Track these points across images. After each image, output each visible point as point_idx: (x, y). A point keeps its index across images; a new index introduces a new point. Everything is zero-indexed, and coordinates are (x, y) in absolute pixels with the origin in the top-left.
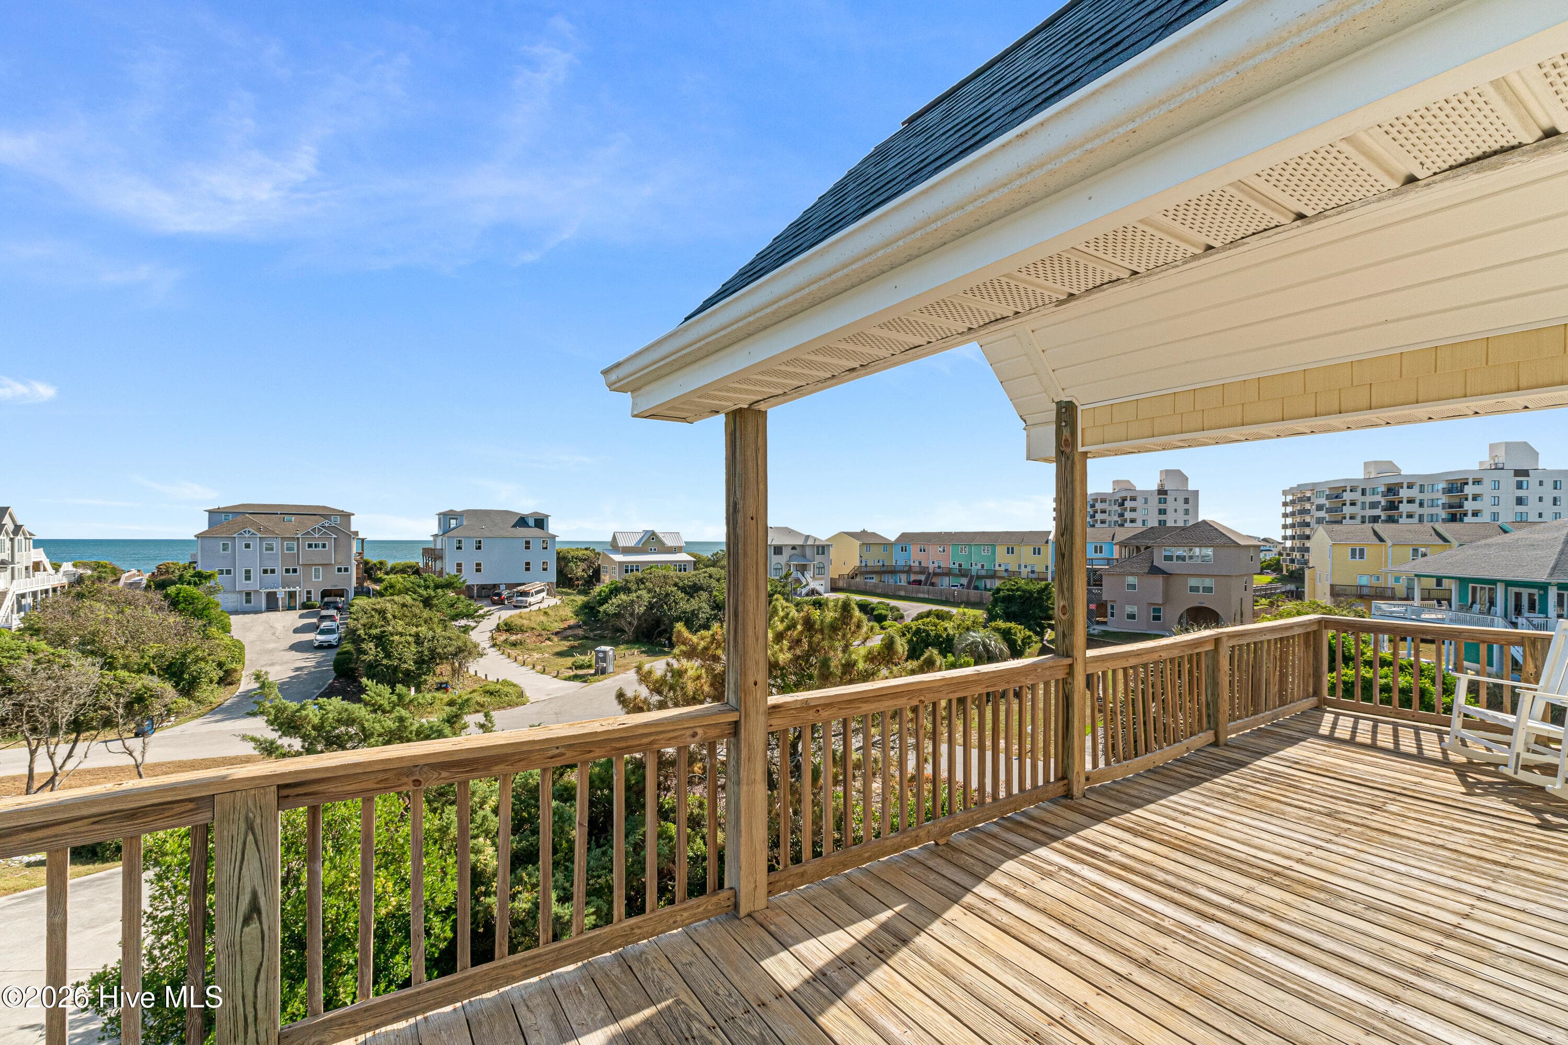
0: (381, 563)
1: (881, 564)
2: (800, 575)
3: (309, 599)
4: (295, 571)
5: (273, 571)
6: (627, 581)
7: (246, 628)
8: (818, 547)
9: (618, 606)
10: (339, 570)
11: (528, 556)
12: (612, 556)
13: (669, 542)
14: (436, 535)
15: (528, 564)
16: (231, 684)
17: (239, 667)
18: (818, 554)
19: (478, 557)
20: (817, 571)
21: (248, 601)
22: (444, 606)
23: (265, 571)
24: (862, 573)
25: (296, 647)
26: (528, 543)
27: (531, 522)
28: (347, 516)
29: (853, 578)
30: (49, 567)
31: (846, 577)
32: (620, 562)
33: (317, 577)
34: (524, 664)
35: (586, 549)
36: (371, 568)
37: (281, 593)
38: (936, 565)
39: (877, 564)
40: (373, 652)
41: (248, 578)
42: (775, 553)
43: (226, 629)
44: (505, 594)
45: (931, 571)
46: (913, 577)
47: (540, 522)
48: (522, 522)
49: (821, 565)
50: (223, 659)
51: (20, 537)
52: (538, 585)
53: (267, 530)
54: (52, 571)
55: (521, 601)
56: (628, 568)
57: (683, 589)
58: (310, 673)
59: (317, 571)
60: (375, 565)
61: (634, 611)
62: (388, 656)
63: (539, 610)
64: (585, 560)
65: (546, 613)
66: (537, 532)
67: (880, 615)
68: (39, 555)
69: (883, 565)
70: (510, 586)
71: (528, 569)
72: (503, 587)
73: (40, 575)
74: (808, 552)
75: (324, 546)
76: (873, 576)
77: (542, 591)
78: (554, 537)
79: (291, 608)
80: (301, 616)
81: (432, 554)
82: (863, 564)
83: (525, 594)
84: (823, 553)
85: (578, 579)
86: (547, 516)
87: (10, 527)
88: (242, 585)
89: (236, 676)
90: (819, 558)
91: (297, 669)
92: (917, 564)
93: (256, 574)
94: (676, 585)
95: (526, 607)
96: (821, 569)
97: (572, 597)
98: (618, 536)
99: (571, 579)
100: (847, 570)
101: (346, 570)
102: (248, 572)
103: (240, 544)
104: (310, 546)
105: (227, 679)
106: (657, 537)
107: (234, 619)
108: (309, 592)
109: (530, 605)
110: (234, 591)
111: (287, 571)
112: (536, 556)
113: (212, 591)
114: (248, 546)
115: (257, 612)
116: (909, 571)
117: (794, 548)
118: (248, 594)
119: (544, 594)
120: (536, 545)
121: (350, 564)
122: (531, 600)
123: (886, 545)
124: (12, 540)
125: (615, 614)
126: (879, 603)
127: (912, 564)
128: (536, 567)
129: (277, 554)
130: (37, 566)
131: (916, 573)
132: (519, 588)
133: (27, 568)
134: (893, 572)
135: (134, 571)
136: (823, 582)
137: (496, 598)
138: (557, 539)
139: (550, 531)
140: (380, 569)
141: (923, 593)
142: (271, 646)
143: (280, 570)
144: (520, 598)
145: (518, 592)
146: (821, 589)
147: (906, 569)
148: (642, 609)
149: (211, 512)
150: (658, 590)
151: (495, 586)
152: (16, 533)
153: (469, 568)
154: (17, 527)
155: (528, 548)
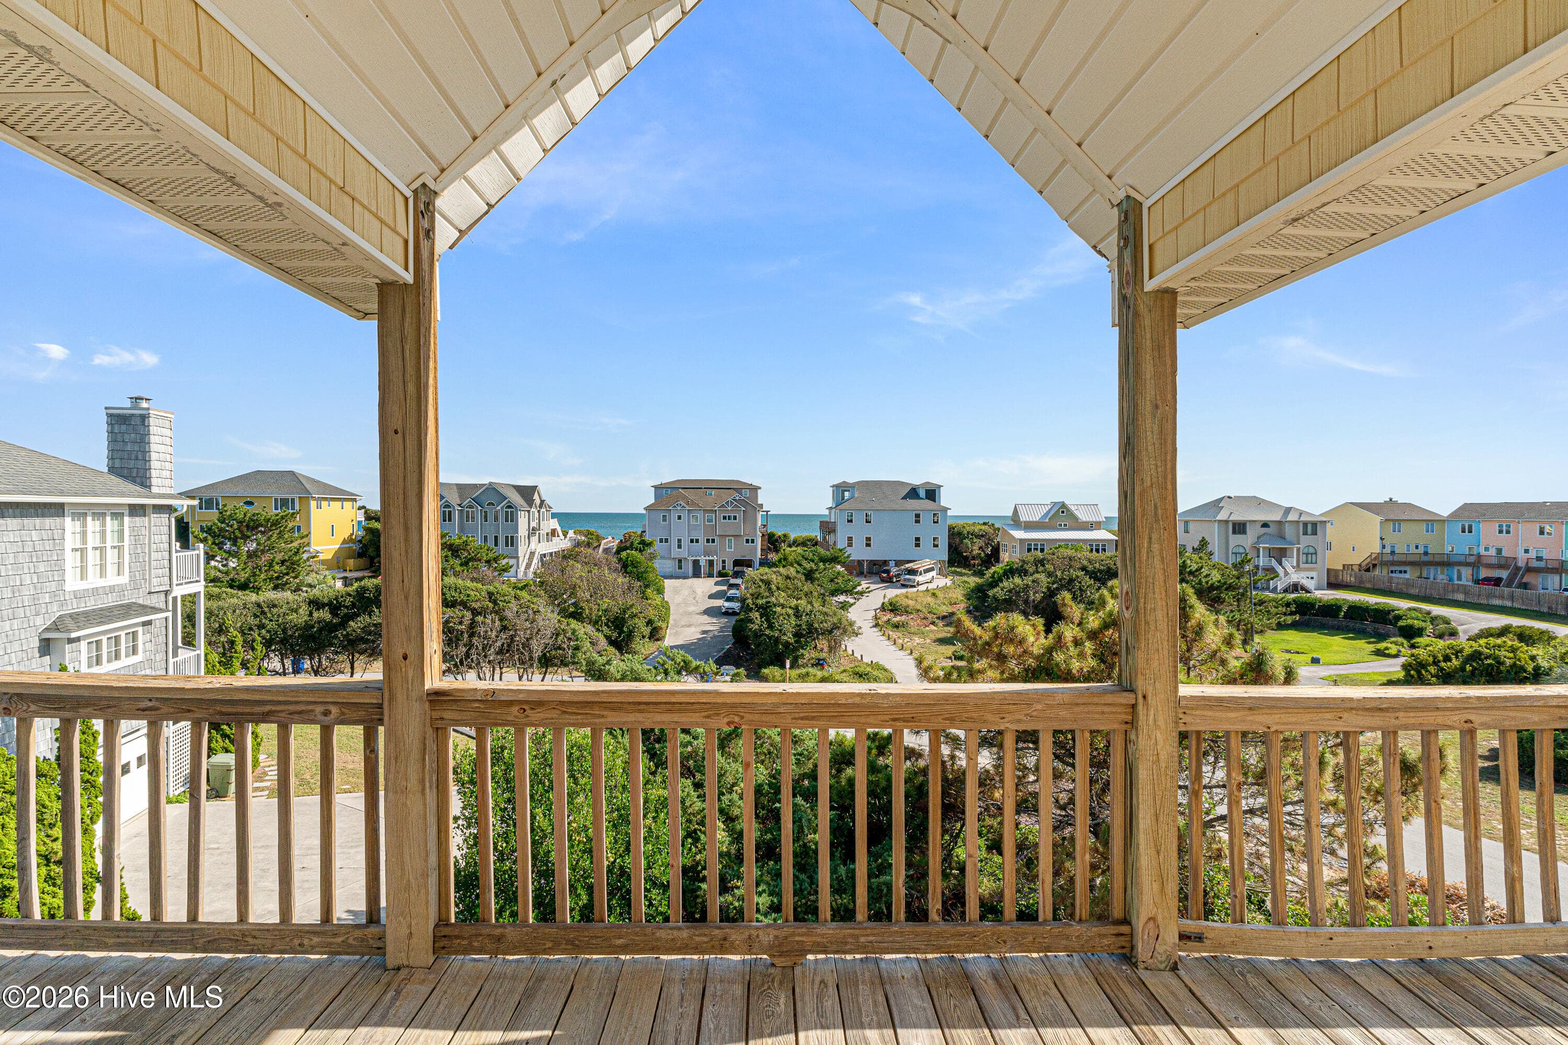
0: (785, 536)
1: (1421, 550)
2: (1274, 563)
3: (724, 567)
4: (713, 541)
5: (697, 541)
6: (1024, 561)
7: (676, 591)
8: (1305, 524)
9: (1010, 591)
10: (747, 541)
11: (918, 531)
12: (1012, 532)
13: (1083, 516)
14: (830, 508)
15: (917, 539)
16: (658, 640)
17: (664, 625)
18: (1305, 533)
19: (868, 530)
20: (1303, 558)
21: (680, 567)
22: (825, 580)
23: (692, 541)
24: (1384, 564)
25: (709, 612)
26: (918, 516)
27: (922, 493)
28: (755, 489)
29: (1368, 570)
30: (560, 534)
31: (1356, 568)
32: (1021, 540)
33: (730, 547)
34: (902, 648)
35: (985, 524)
36: (777, 540)
37: (703, 561)
38: (1533, 554)
39: (1413, 550)
40: (758, 622)
41: (679, 547)
42: (1234, 532)
43: (660, 591)
44: (894, 571)
45: (1521, 564)
46: (1484, 573)
47: (932, 494)
48: (913, 493)
49: (1311, 550)
50: (653, 617)
51: (543, 510)
52: (927, 563)
53: (694, 504)
54: (562, 537)
55: (909, 580)
56: (1029, 546)
57: (1093, 575)
58: (714, 637)
59: (730, 541)
60: (779, 537)
61: (1028, 597)
62: (771, 627)
63: (927, 590)
64: (982, 536)
65: (934, 594)
66: (928, 504)
67: (1411, 627)
68: (554, 524)
69: (1426, 553)
70: (898, 563)
71: (917, 545)
72: (892, 564)
73: (555, 539)
74: (1289, 531)
75: (735, 518)
76: (1407, 568)
77: (932, 569)
78: (945, 510)
79: (710, 575)
80: (717, 584)
81: (828, 527)
82: (1388, 550)
83: (913, 572)
84: (1315, 533)
85: (974, 558)
86: (940, 487)
87: (538, 502)
88: (676, 553)
89: (662, 633)
90: (1306, 541)
91: (707, 632)
92: (1493, 552)
93: (685, 542)
94: (1083, 569)
95: (914, 586)
96: (1310, 557)
97: (965, 578)
98: (1020, 509)
99: (967, 557)
100: (1357, 558)
101: (753, 541)
102: (679, 541)
103: (674, 516)
104: (725, 518)
105: (655, 635)
106: (1069, 510)
107: (667, 583)
108: (724, 562)
109: (918, 584)
110: (670, 558)
111: (708, 541)
112: (927, 530)
113: (652, 557)
114: (679, 518)
115: (685, 577)
116: (1477, 562)
117: (1265, 525)
118: (680, 561)
119: (933, 573)
120: (926, 519)
121: (756, 535)
122: (919, 579)
123: (1432, 522)
124: (539, 511)
125: (1005, 599)
126: (1410, 609)
127: (1483, 552)
128: (926, 543)
129: (700, 525)
130: (554, 532)
131: (1490, 566)
132: (907, 566)
133: (547, 534)
134: (1446, 563)
135: (610, 538)
136: (1314, 574)
137: (885, 575)
138: (949, 513)
139: (942, 504)
140: (784, 541)
141: (1502, 597)
142: (692, 609)
143: (702, 540)
144: (907, 577)
145: (906, 569)
146: (1310, 584)
147: (1472, 559)
148: (1039, 597)
149: (656, 487)
150: (1059, 574)
151: (885, 563)
152: (541, 506)
153: (859, 543)
154: (542, 502)
155: (917, 521)
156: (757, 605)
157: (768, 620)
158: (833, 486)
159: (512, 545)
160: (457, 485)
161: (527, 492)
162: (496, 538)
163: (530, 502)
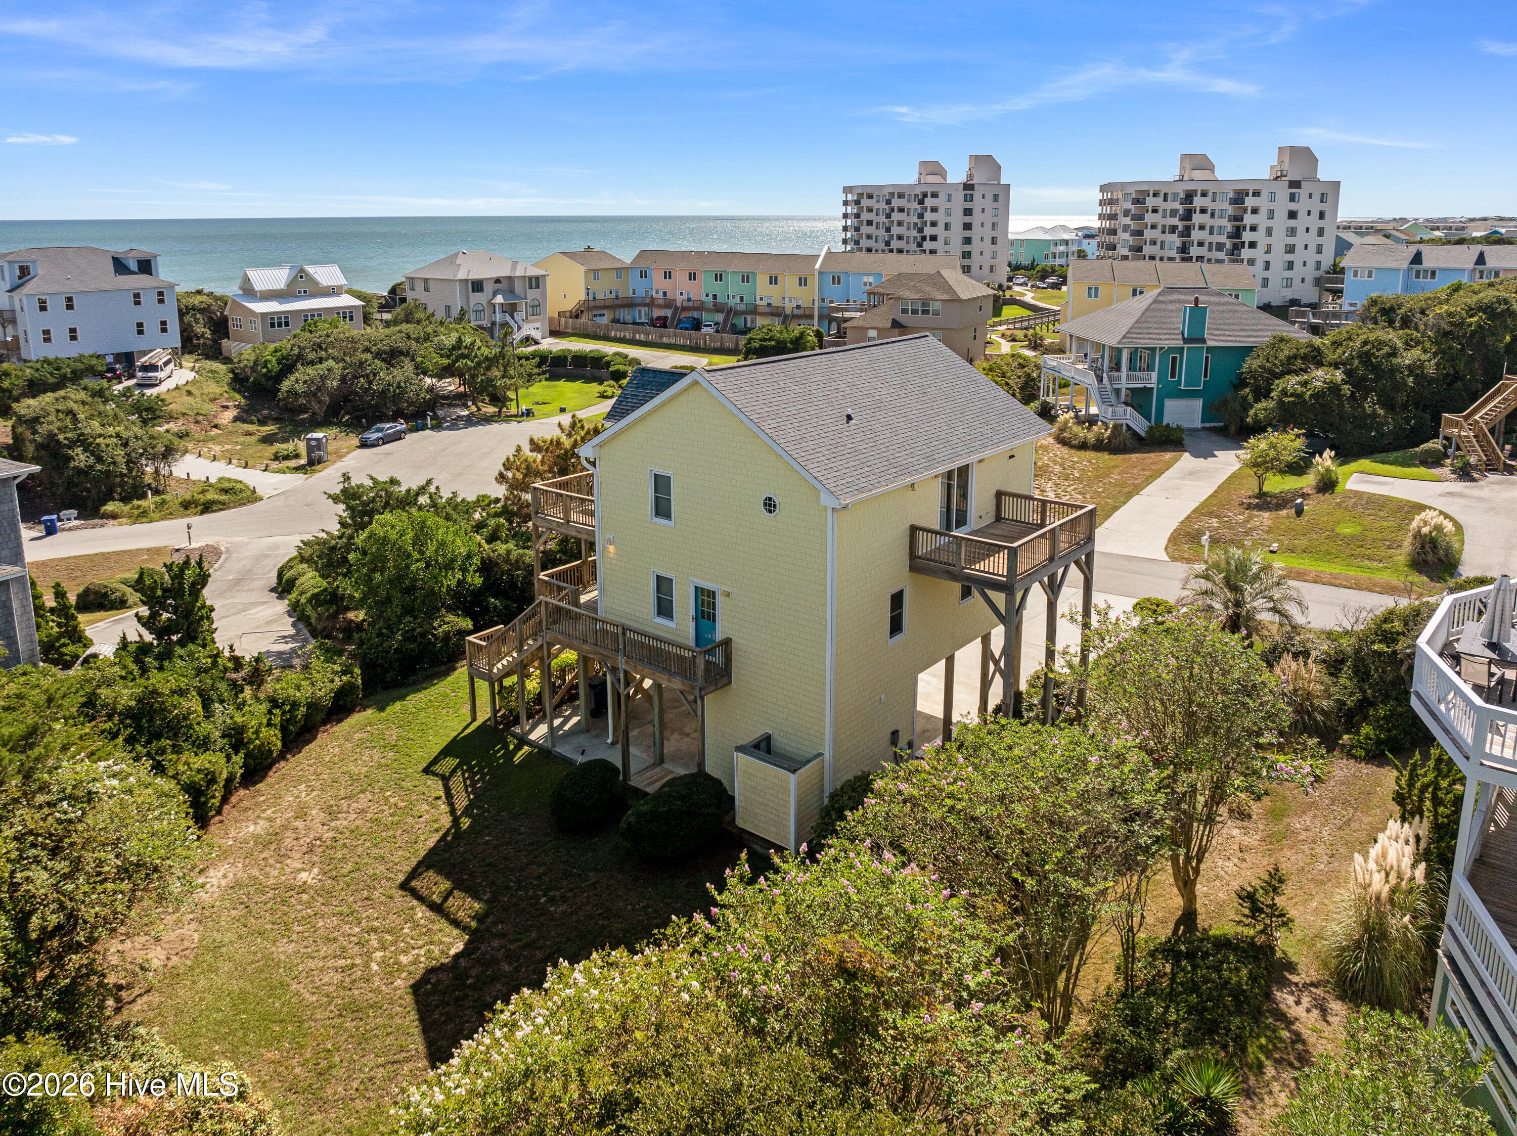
1: (613, 295)
2: (508, 318)
8: (530, 278)
9: (306, 382)
11: (139, 314)
12: (247, 304)
13: (326, 282)
15: (140, 325)
18: (531, 288)
19: (71, 319)
20: (530, 310)
24: (589, 309)
26: (137, 296)
27: (132, 265)
29: (577, 317)
31: (568, 314)
32: (262, 314)
38: (685, 297)
39: (609, 296)
42: (473, 291)
45: (679, 304)
46: (657, 313)
47: (146, 265)
49: (536, 303)
52: (161, 354)
55: (150, 378)
56: (277, 322)
57: (378, 355)
61: (326, 387)
62: (99, 460)
63: (176, 387)
65: (189, 393)
66: (145, 279)
67: (618, 371)
69: (617, 297)
71: (140, 332)
74: (518, 287)
76: (605, 312)
77: (169, 361)
78: (170, 284)
82: (591, 298)
83: (148, 367)
84: (538, 287)
86: (155, 257)
90: (532, 294)
92: (661, 295)
95: (156, 385)
96: (536, 309)
97: (209, 367)
99: (196, 339)
100: (569, 305)
106: (306, 274)
109: (161, 382)
112: (151, 313)
116: (651, 303)
117: (498, 281)
119: (173, 366)
120: (148, 298)
122: (159, 374)
123: (621, 271)
125: (304, 392)
126: (616, 354)
127: (655, 295)
128: (152, 328)
131: (660, 306)
132: (143, 360)
134: (630, 304)
136: (538, 325)
138: (176, 288)
139: (164, 278)
141: (669, 336)
144: (146, 374)
145: (142, 366)
146: (536, 335)
147: (647, 301)
148: (335, 383)
150: (347, 359)
153: (60, 335)
155: (137, 303)
157: (92, 453)
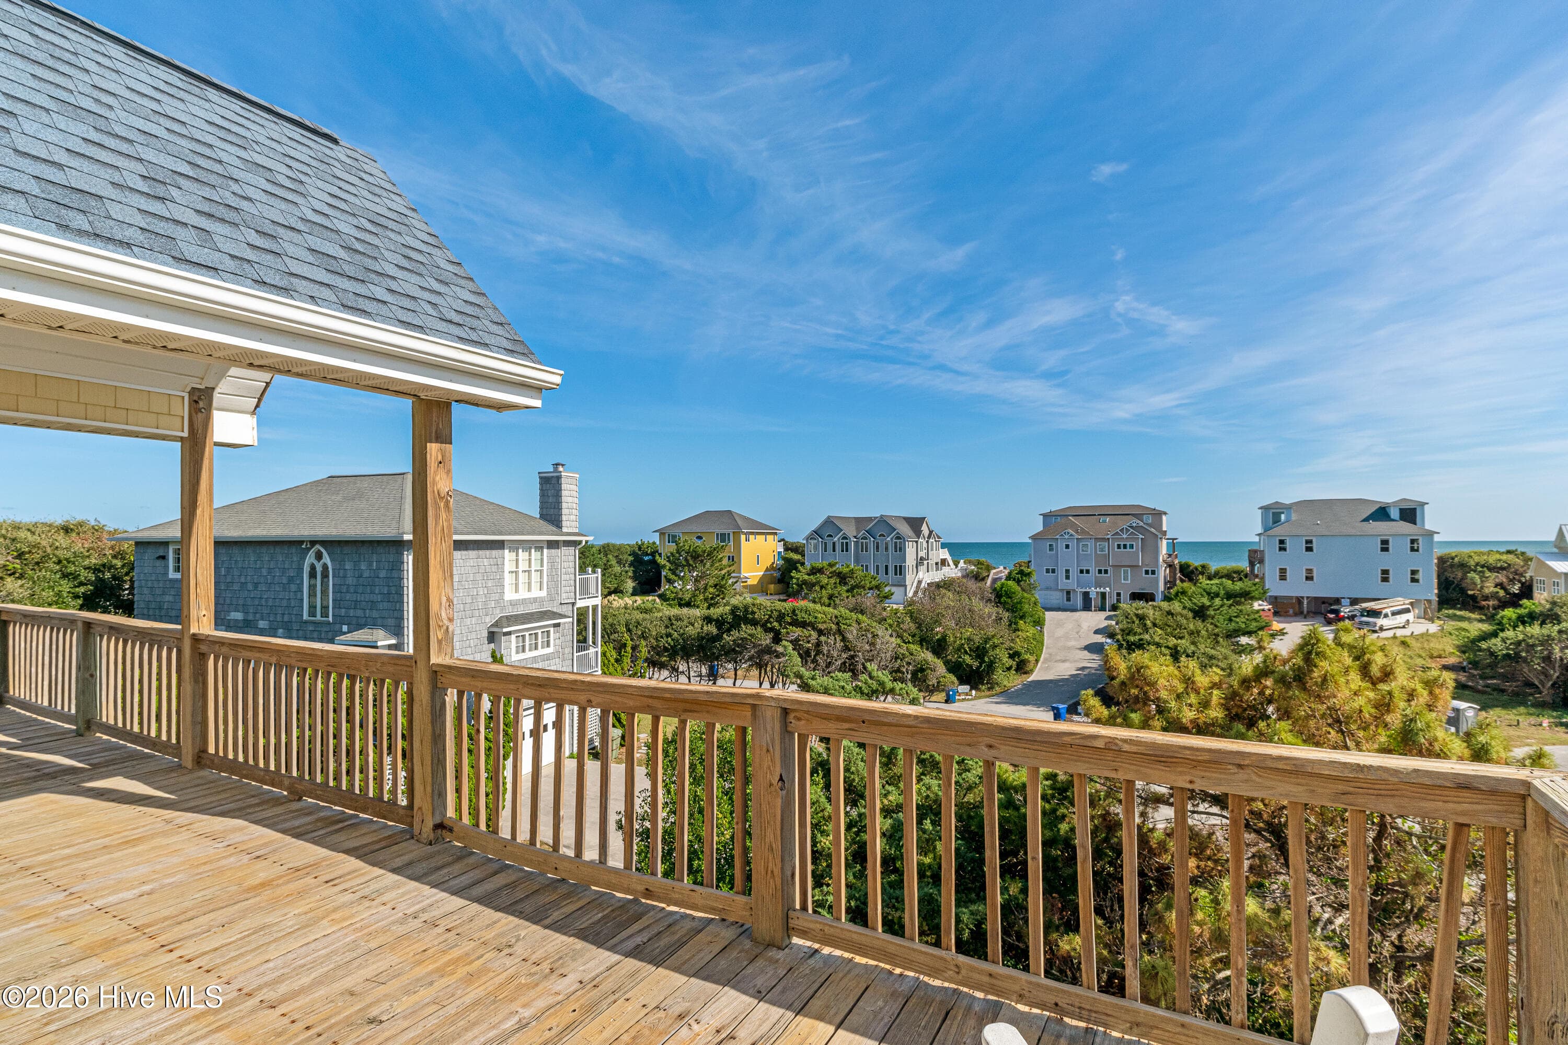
0: (1203, 567)
3: (1118, 601)
4: (1106, 572)
5: (1088, 572)
6: (1554, 603)
7: (1060, 624)
9: (1519, 643)
10: (1147, 572)
11: (1386, 561)
12: (1548, 562)
14: (1259, 535)
15: (1385, 572)
16: (1025, 673)
17: (1032, 659)
19: (1309, 561)
21: (1068, 599)
22: (1221, 618)
23: (1082, 572)
25: (1091, 648)
26: (1386, 542)
27: (1394, 513)
28: (1158, 514)
30: (951, 563)
32: (1565, 575)
33: (1126, 579)
35: (1509, 552)
36: (1192, 572)
37: (1093, 592)
41: (1068, 577)
43: (1039, 623)
44: (1345, 610)
47: (1410, 514)
48: (1382, 513)
50: (1019, 648)
51: (932, 540)
52: (1400, 603)
53: (1084, 532)
54: (952, 566)
55: (1368, 623)
58: (1089, 674)
59: (1126, 572)
60: (1196, 569)
61: (1551, 653)
63: (1395, 637)
64: (1502, 568)
66: (1406, 527)
68: (945, 554)
70: (1354, 602)
71: (1385, 580)
72: (1345, 602)
73: (946, 569)
75: (1132, 547)
77: (1407, 611)
78: (1431, 534)
79: (1102, 609)
80: (1108, 618)
81: (1256, 557)
83: (1375, 614)
85: (1486, 598)
86: (1423, 504)
87: (926, 532)
88: (1063, 583)
89: (1031, 666)
91: (1083, 668)
93: (1074, 573)
97: (1464, 625)
98: (1563, 527)
99: (1473, 597)
101: (1153, 572)
102: (1067, 571)
103: (1061, 545)
104: (1119, 546)
105: (1022, 667)
107: (1049, 615)
108: (1119, 594)
109: (1381, 629)
110: (1057, 590)
111: (1100, 572)
112: (1400, 561)
113: (1032, 587)
114: (1067, 547)
115: (1074, 610)
118: (1068, 593)
119: (1410, 616)
120: (1399, 547)
121: (1157, 566)
122: (1381, 622)
124: (927, 542)
125: (1508, 656)
128: (1400, 576)
129: (1091, 555)
130: (944, 562)
132: (1364, 605)
133: (937, 564)
135: (1001, 568)
137: (1332, 616)
138: (1437, 538)
140: (1202, 573)
142: (1072, 643)
143: (1093, 570)
144: (1365, 619)
145: (1364, 610)
149: (1045, 516)
151: (1337, 601)
152: (929, 537)
153: (1296, 576)
154: (931, 532)
155: (1384, 550)
156: (1128, 642)
158: (1261, 508)
159: (901, 574)
160: (855, 518)
161: (915, 524)
162: (887, 566)
163: (918, 533)
